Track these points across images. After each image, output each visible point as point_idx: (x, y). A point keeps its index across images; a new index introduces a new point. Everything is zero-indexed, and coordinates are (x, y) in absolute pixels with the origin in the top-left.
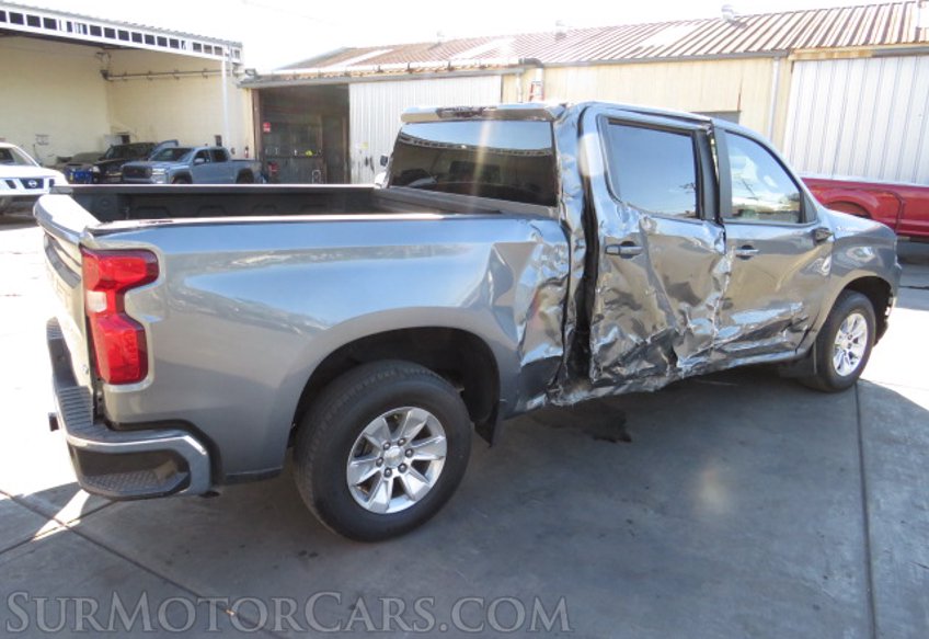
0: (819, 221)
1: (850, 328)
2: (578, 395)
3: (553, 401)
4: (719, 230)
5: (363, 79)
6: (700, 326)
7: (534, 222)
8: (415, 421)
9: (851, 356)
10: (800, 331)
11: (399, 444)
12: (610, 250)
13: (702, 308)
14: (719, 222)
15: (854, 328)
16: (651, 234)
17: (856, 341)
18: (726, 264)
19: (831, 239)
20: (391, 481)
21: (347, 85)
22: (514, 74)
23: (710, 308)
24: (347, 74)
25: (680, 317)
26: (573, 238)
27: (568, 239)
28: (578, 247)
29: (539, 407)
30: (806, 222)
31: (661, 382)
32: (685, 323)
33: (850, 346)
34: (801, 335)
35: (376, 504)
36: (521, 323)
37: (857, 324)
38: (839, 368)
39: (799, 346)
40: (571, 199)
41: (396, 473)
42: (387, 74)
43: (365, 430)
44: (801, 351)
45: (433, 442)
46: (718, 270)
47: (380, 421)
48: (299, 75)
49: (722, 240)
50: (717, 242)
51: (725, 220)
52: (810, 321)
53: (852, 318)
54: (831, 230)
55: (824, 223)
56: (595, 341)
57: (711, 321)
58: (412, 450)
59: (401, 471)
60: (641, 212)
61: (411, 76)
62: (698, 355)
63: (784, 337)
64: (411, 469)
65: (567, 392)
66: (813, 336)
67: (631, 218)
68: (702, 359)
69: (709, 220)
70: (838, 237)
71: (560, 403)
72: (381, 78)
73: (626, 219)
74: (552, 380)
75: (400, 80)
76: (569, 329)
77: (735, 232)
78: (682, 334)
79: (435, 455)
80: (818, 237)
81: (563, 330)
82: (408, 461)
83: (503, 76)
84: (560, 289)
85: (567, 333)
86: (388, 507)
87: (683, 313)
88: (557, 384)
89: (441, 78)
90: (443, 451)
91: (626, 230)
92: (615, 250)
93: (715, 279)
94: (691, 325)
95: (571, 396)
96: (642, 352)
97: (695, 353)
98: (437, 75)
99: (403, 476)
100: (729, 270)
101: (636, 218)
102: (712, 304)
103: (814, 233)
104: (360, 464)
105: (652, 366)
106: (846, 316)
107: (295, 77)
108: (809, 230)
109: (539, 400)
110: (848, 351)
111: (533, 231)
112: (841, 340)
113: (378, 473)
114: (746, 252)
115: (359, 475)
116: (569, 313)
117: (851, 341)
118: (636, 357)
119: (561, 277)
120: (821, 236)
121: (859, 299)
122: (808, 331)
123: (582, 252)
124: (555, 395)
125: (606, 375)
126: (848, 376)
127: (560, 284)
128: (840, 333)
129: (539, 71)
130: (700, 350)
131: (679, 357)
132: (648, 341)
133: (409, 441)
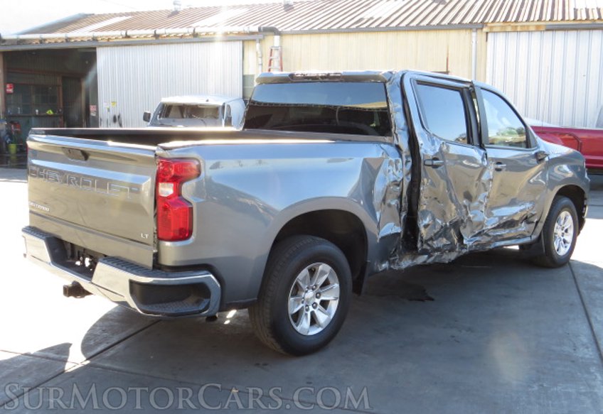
0: (539, 147)
1: (562, 222)
2: (406, 263)
3: (392, 267)
4: (482, 151)
5: (110, 43)
6: (476, 215)
7: (382, 145)
8: (323, 273)
9: (565, 242)
10: (533, 222)
11: (313, 289)
12: (427, 163)
13: (476, 204)
14: (481, 146)
15: (564, 223)
16: (447, 154)
17: (566, 231)
18: (489, 173)
19: (547, 159)
20: (309, 313)
21: (95, 48)
22: (254, 40)
23: (481, 203)
24: (95, 39)
25: (464, 210)
26: (404, 155)
27: (401, 156)
28: (407, 162)
29: (385, 270)
30: (531, 147)
31: (453, 256)
32: (467, 214)
33: (563, 235)
34: (533, 225)
35: (302, 328)
36: (378, 211)
37: (566, 219)
38: (558, 250)
39: (532, 234)
40: (401, 131)
41: (311, 309)
42: (134, 39)
43: (298, 277)
44: (534, 237)
45: (332, 288)
46: (484, 178)
47: (305, 272)
48: (45, 40)
49: (485, 159)
50: (483, 159)
51: (486, 145)
52: (539, 215)
53: (563, 214)
54: (547, 153)
55: (542, 149)
56: (420, 222)
57: (482, 212)
58: (320, 293)
59: (314, 308)
60: (441, 139)
61: (157, 41)
62: (475, 236)
63: (523, 227)
64: (319, 307)
65: (401, 260)
66: (541, 225)
67: (436, 143)
68: (478, 238)
69: (476, 145)
70: (551, 157)
71: (396, 267)
72: (127, 42)
73: (433, 144)
74: (393, 250)
75: (147, 44)
76: (404, 214)
77: (492, 153)
78: (465, 221)
79: (332, 297)
80: (539, 157)
81: (400, 216)
82: (318, 301)
83: (243, 41)
84: (398, 188)
85: (402, 218)
86: (308, 332)
87: (465, 207)
88: (396, 253)
89: (185, 43)
90: (337, 294)
91: (433, 151)
92: (430, 163)
93: (483, 184)
94: (471, 215)
95: (402, 263)
96: (444, 232)
97: (473, 234)
98: (181, 40)
99: (316, 311)
100: (491, 177)
101: (438, 143)
102: (482, 201)
103: (536, 155)
104: (295, 300)
105: (449, 243)
106: (559, 213)
107: (42, 41)
108: (533, 153)
109: (385, 265)
110: (562, 238)
111: (382, 151)
112: (558, 230)
113: (302, 307)
114: (499, 166)
115: (294, 308)
116: (403, 204)
117: (563, 231)
118: (440, 236)
119: (399, 180)
120: (541, 157)
121: (566, 201)
122: (537, 222)
123: (410, 164)
124: (393, 262)
125: (425, 246)
126: (564, 256)
127: (398, 185)
128: (556, 225)
129: (277, 38)
130: (477, 232)
131: (465, 237)
132: (448, 224)
133: (319, 287)
